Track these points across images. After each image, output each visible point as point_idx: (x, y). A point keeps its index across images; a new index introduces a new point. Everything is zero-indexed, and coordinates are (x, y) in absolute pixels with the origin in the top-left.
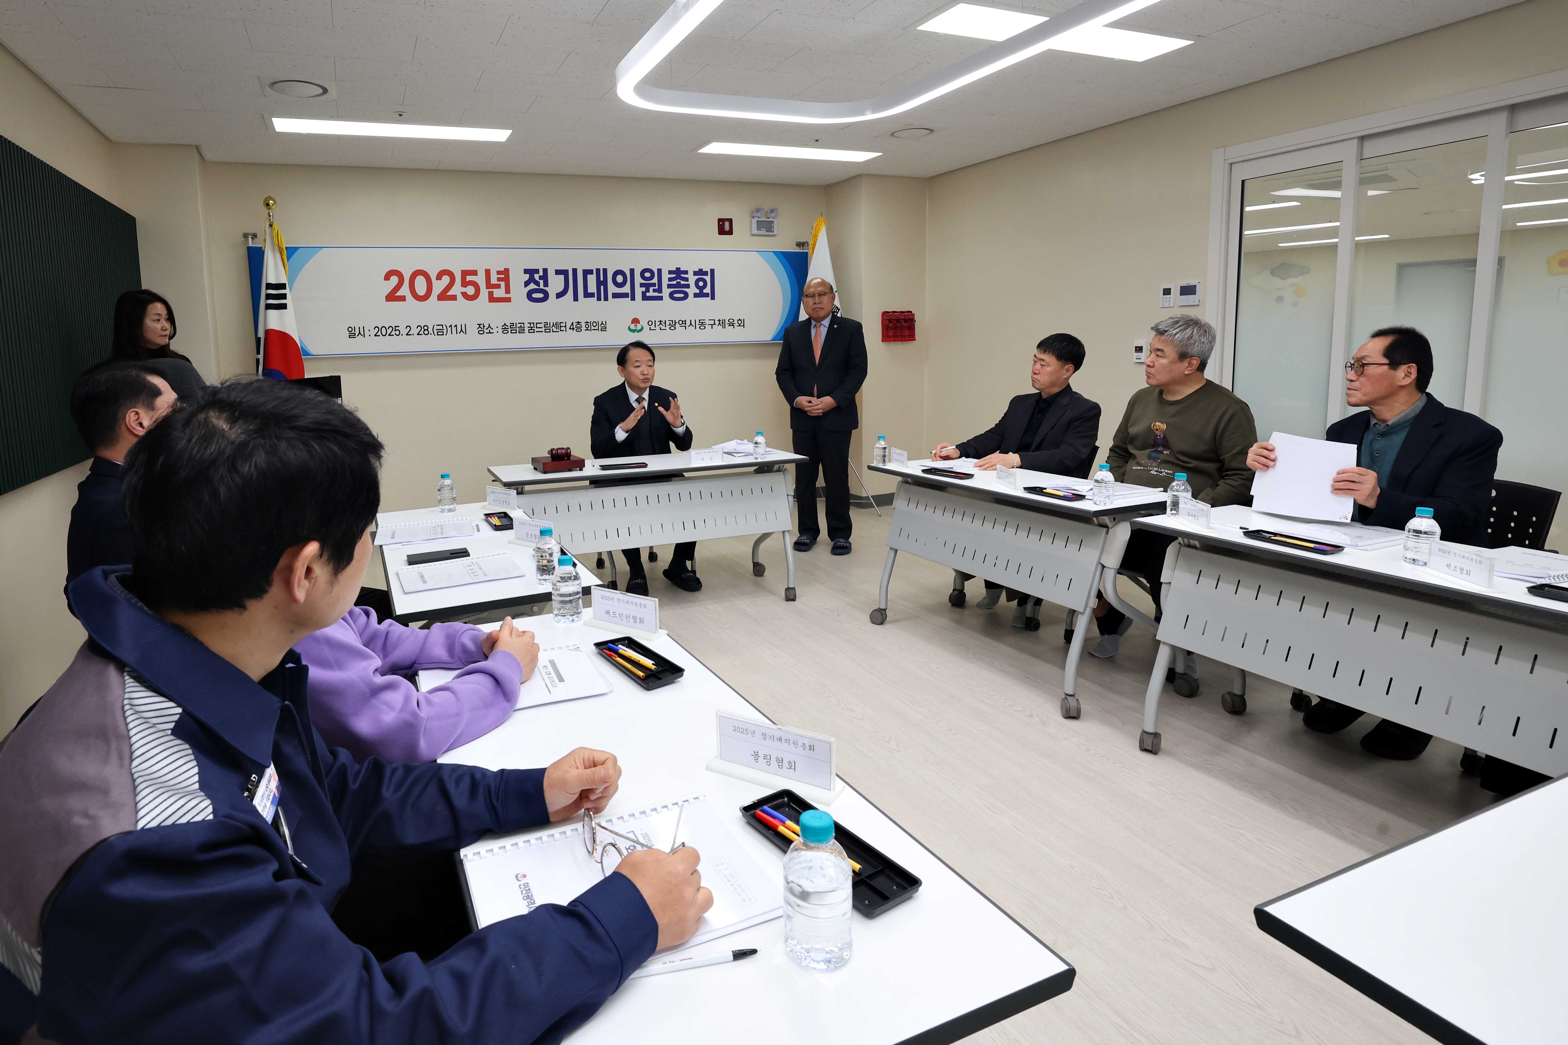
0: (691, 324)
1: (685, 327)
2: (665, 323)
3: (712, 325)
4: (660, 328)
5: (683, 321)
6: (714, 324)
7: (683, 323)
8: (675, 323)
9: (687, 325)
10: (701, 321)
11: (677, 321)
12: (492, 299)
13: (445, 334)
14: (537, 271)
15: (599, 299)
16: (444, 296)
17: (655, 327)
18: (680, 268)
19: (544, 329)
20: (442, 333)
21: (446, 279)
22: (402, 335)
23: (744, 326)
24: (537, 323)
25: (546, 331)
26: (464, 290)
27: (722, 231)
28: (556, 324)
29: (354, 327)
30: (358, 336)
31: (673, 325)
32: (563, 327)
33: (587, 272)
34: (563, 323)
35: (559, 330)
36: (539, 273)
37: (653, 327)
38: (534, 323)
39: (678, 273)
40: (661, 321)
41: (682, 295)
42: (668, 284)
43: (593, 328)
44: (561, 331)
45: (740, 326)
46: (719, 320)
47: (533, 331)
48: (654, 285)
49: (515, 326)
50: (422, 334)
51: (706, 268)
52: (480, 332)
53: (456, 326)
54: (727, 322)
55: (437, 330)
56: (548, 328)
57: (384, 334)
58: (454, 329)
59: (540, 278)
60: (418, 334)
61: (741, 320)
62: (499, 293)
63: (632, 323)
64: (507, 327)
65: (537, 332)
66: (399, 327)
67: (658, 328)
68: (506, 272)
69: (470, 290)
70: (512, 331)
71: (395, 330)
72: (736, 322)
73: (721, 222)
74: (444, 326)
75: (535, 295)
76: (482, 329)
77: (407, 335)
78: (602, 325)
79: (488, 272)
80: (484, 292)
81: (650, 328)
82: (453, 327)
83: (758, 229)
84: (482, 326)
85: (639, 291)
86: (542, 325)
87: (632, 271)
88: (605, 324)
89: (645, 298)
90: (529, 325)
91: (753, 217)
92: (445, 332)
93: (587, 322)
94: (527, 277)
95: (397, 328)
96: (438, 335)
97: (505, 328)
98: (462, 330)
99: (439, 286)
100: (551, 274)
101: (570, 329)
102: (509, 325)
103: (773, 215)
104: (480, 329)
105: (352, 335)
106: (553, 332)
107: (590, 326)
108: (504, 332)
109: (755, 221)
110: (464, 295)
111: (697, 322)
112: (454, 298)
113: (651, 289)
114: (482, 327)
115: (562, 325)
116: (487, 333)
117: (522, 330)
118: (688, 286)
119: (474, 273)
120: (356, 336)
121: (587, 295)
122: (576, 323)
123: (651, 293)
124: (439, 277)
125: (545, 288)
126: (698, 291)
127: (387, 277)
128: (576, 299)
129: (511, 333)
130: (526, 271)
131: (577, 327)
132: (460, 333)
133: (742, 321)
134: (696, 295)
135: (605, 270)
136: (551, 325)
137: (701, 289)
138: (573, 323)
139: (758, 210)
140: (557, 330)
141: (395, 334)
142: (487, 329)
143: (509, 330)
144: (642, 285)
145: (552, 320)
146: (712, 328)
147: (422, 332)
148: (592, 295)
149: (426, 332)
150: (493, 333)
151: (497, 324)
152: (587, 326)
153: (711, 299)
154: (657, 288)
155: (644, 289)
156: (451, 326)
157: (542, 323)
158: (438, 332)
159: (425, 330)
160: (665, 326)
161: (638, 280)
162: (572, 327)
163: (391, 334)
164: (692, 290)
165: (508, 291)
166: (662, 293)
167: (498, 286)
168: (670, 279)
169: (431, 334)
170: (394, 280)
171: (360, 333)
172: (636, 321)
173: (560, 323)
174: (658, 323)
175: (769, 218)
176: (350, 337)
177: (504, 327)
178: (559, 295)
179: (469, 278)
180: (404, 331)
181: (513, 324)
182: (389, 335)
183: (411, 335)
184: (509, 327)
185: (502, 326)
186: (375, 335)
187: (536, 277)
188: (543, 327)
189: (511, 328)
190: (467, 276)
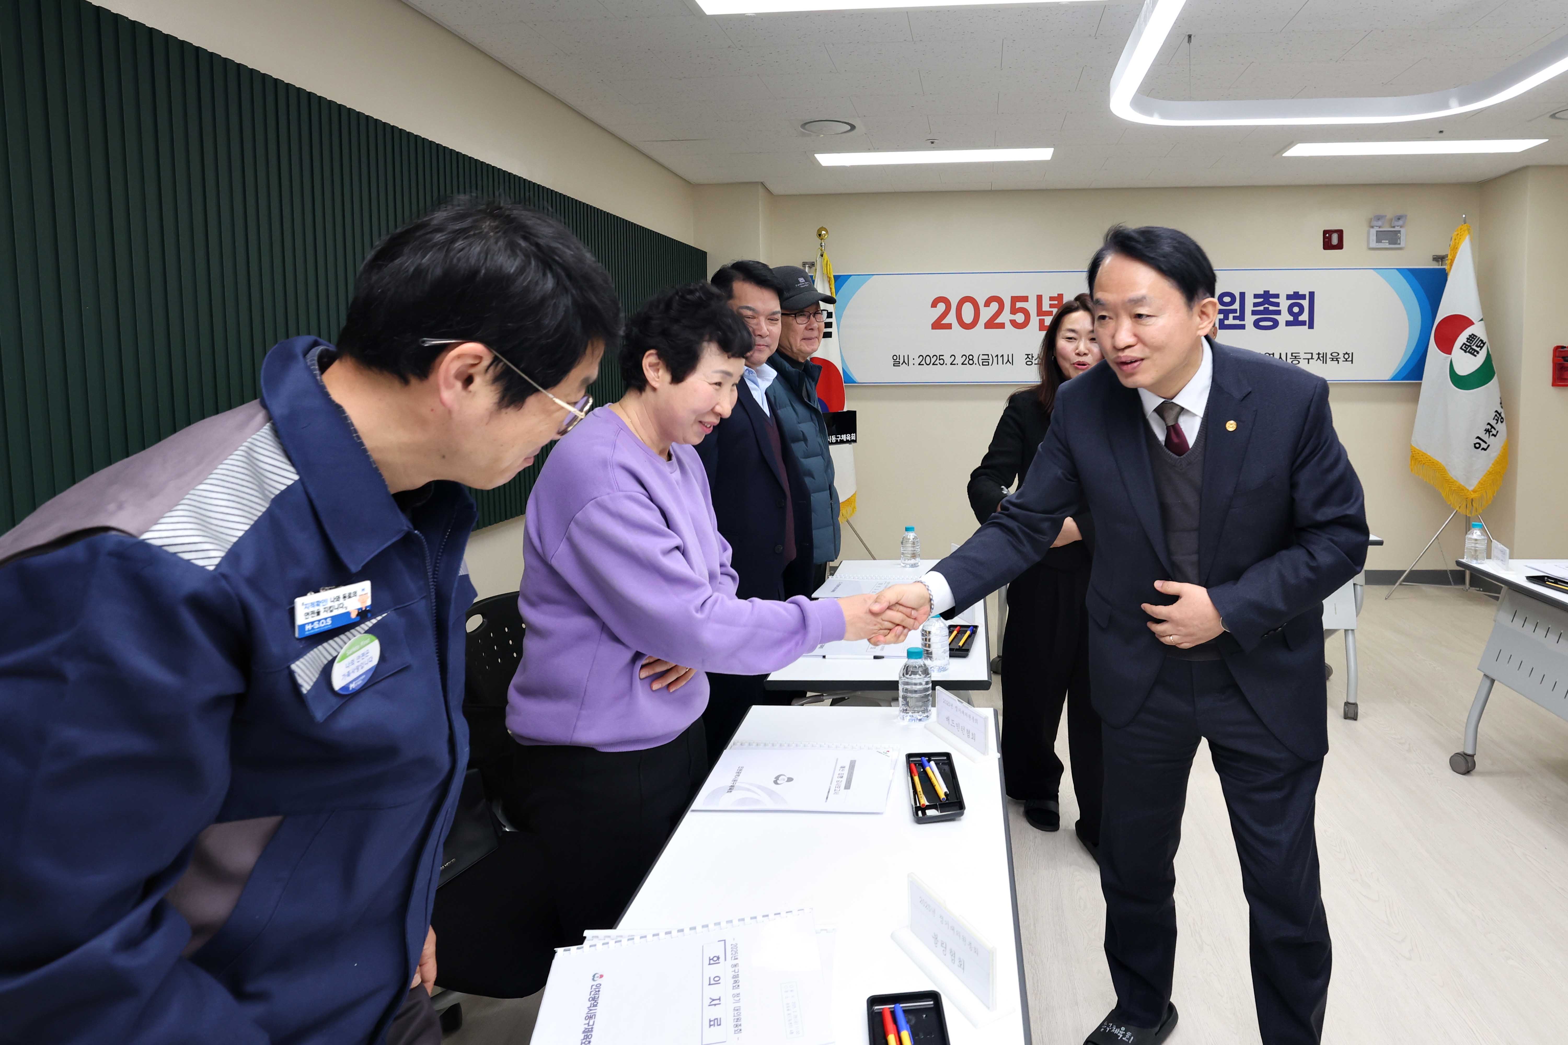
3: (1308, 359)
6: (1312, 358)
10: (1293, 355)
13: (990, 364)
16: (991, 324)
18: (1269, 291)
20: (987, 363)
21: (995, 306)
22: (946, 364)
23: (1352, 361)
26: (1013, 317)
27: (1328, 245)
29: (899, 356)
30: (902, 364)
39: (1267, 297)
41: (1270, 323)
42: (1252, 311)
45: (1346, 361)
46: (1319, 354)
48: (1235, 311)
50: (966, 364)
51: (1304, 291)
52: (1028, 363)
53: (1003, 356)
54: (1329, 356)
55: (982, 359)
57: (928, 363)
58: (1000, 359)
60: (962, 364)
61: (1348, 354)
66: (943, 355)
69: (1020, 318)
71: (940, 360)
72: (1341, 356)
73: (1327, 234)
74: (990, 356)
77: (951, 364)
79: (1039, 298)
80: (1035, 320)
82: (999, 356)
83: (1379, 241)
84: (1030, 357)
91: (1372, 227)
92: (990, 362)
95: (941, 357)
96: (983, 365)
98: (1008, 360)
99: (986, 314)
103: (1400, 222)
104: (1028, 360)
105: (896, 364)
109: (1373, 232)
110: (1014, 323)
112: (1002, 326)
113: (1231, 316)
118: (1278, 313)
119: (1025, 299)
120: (900, 365)
123: (1230, 321)
124: (987, 304)
126: (1291, 318)
127: (934, 304)
132: (1006, 363)
133: (1350, 355)
134: (1288, 323)
137: (1296, 316)
139: (1379, 218)
141: (939, 363)
146: (1308, 363)
147: (966, 362)
149: (971, 362)
153: (1309, 328)
154: (1238, 314)
156: (997, 356)
158: (983, 362)
159: (970, 360)
163: (935, 363)
164: (1284, 317)
166: (1244, 320)
168: (1255, 305)
169: (976, 364)
170: (942, 307)
171: (904, 361)
175: (1394, 227)
176: (894, 366)
179: (1019, 305)
180: (948, 360)
182: (933, 364)
183: (955, 364)
186: (919, 364)
190: (1017, 303)
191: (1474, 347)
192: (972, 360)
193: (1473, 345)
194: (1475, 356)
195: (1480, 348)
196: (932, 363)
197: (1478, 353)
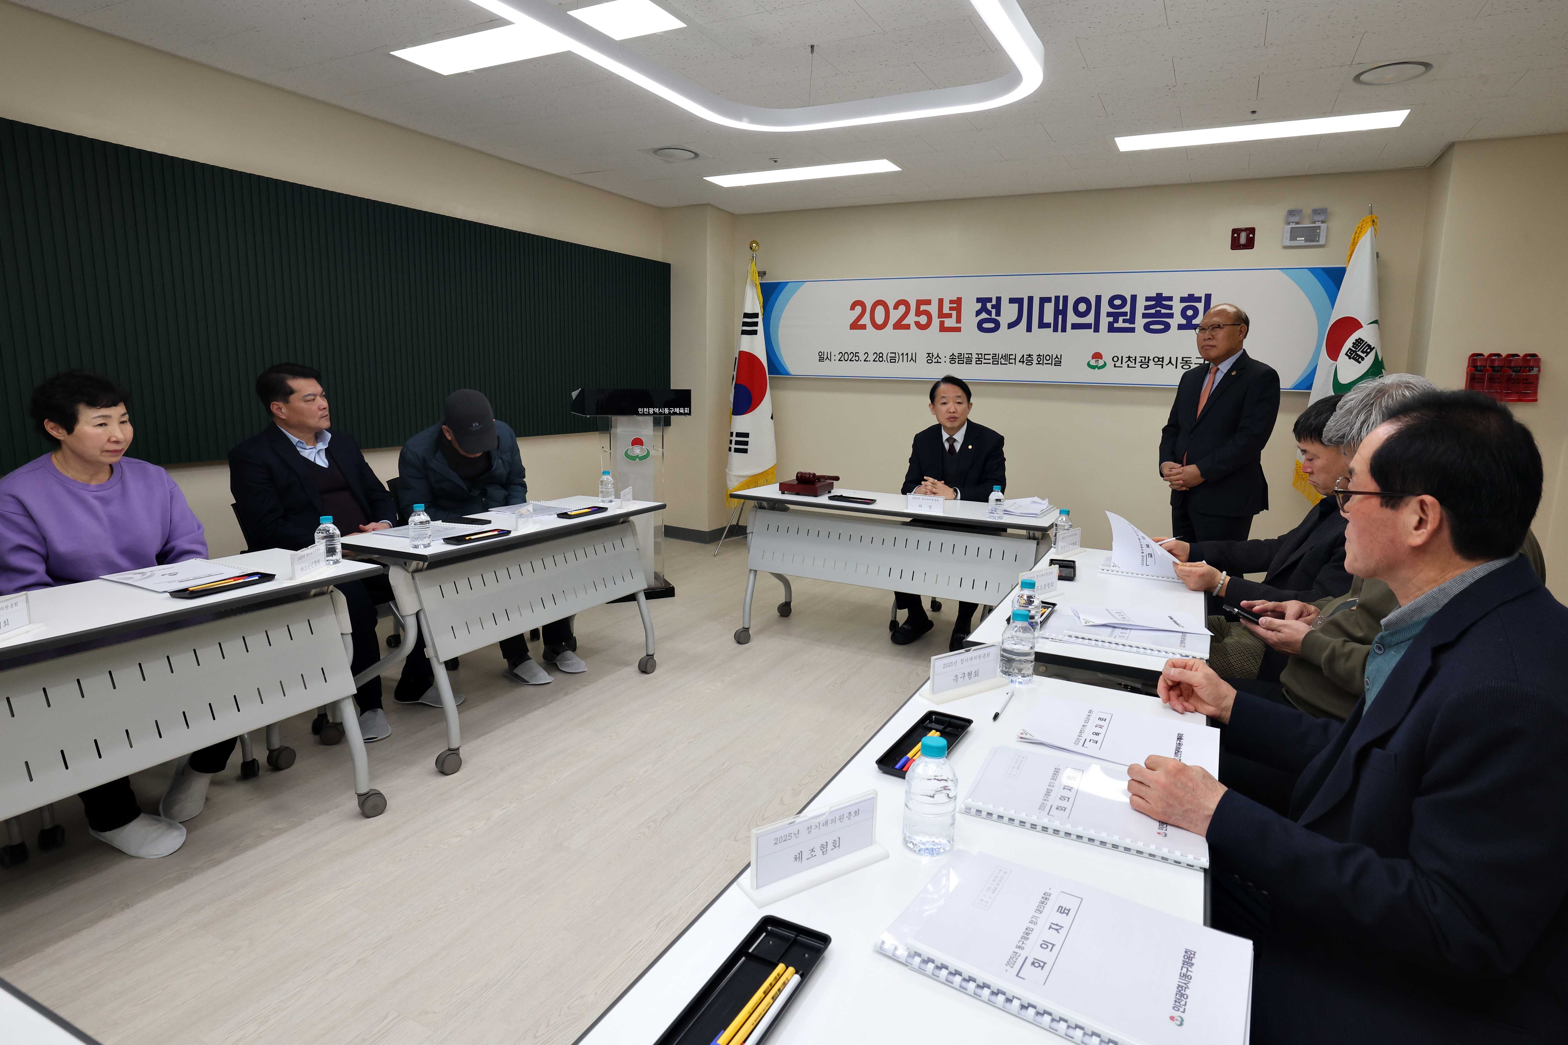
0: (1170, 362)
1: (1162, 365)
2: (1135, 360)
4: (1128, 365)
5: (1159, 358)
7: (1159, 361)
8: (1149, 360)
9: (1164, 364)
10: (1184, 359)
11: (1151, 358)
12: (943, 329)
13: (897, 361)
14: (990, 300)
15: (1055, 330)
16: (898, 326)
17: (1122, 364)
18: (1162, 294)
19: (992, 360)
20: (894, 361)
21: (902, 309)
22: (861, 361)
24: (985, 355)
25: (994, 363)
26: (917, 319)
27: (1236, 245)
28: (1005, 356)
29: (824, 352)
30: (826, 360)
31: (1145, 362)
32: (1012, 359)
33: (1044, 300)
34: (1012, 355)
35: (1008, 363)
36: (992, 302)
37: (1118, 364)
38: (982, 354)
39: (1159, 300)
40: (1129, 357)
41: (1162, 327)
42: (1143, 314)
43: (1045, 362)
44: (1009, 363)
47: (980, 362)
48: (1125, 314)
49: (962, 357)
50: (877, 361)
51: (1200, 293)
52: (929, 361)
53: (907, 354)
55: (890, 357)
56: (996, 360)
57: (846, 359)
58: (905, 357)
59: (993, 306)
60: (874, 361)
62: (950, 323)
63: (1092, 359)
64: (954, 357)
65: (984, 363)
66: (858, 353)
67: (1125, 365)
68: (959, 301)
69: (923, 320)
70: (960, 362)
71: (855, 357)
73: (1237, 233)
74: (897, 354)
75: (985, 325)
76: (931, 358)
77: (865, 361)
78: (1057, 359)
79: (941, 301)
80: (936, 322)
81: (1115, 364)
82: (904, 355)
83: (1293, 238)
84: (931, 355)
85: (1105, 321)
86: (990, 357)
87: (1098, 298)
88: (1060, 358)
89: (1111, 329)
90: (977, 356)
91: (1287, 223)
92: (897, 359)
93: (1039, 355)
94: (979, 305)
95: (857, 354)
96: (891, 362)
97: (953, 358)
98: (912, 359)
99: (895, 315)
100: (1005, 303)
101: (1020, 361)
102: (957, 355)
103: (1321, 218)
104: (929, 358)
105: (821, 359)
106: (1001, 364)
107: (1042, 359)
108: (951, 362)
109: (1289, 228)
110: (917, 324)
111: (1180, 360)
112: (907, 327)
113: (1121, 319)
114: (931, 357)
115: (1011, 357)
116: (935, 362)
117: (969, 361)
118: (1171, 316)
119: (928, 302)
120: (824, 360)
121: (1042, 325)
122: (1027, 355)
123: (1120, 324)
124: (896, 307)
125: (997, 318)
126: (1184, 322)
127: (853, 308)
128: (1029, 329)
129: (958, 363)
130: (979, 300)
131: (1027, 360)
132: (910, 361)
134: (1181, 327)
135: (1066, 298)
136: (1000, 358)
137: (1189, 319)
138: (1023, 356)
139: (1294, 214)
140: (1006, 363)
141: (855, 359)
142: (935, 358)
143: (957, 360)
144: (1109, 314)
145: (1001, 352)
147: (877, 359)
148: (1048, 326)
149: (881, 359)
150: (941, 362)
151: (945, 354)
152: (1039, 360)
154: (1128, 317)
155: (1111, 319)
156: (903, 354)
157: (990, 354)
158: (891, 359)
159: (880, 357)
160: (1135, 364)
161: (1105, 308)
162: (1022, 360)
163: (852, 360)
165: (958, 320)
166: (1134, 323)
167: (949, 316)
168: (1147, 308)
169: (885, 361)
170: (859, 309)
171: (827, 357)
172: (1097, 356)
173: (1010, 355)
174: (1125, 359)
175: (1314, 223)
176: (820, 361)
177: (951, 357)
178: (1011, 326)
179: (923, 308)
180: (862, 357)
181: (961, 354)
183: (868, 361)
184: (957, 358)
185: (950, 356)
186: (839, 360)
187: (989, 306)
188: (991, 359)
189: (958, 358)
190: (921, 306)
191: (1359, 353)
192: (882, 357)
193: (1358, 351)
194: (1360, 362)
195: (1365, 354)
196: (849, 359)
197: (1363, 359)
